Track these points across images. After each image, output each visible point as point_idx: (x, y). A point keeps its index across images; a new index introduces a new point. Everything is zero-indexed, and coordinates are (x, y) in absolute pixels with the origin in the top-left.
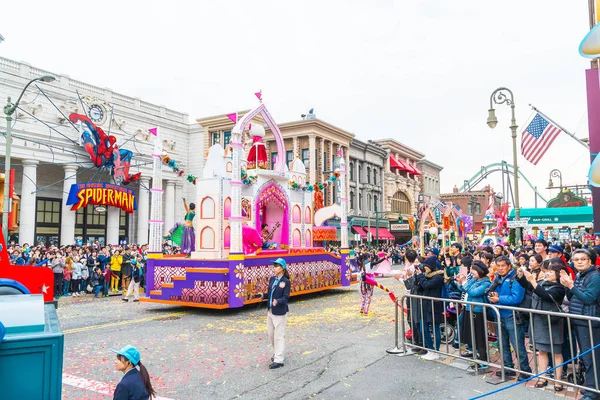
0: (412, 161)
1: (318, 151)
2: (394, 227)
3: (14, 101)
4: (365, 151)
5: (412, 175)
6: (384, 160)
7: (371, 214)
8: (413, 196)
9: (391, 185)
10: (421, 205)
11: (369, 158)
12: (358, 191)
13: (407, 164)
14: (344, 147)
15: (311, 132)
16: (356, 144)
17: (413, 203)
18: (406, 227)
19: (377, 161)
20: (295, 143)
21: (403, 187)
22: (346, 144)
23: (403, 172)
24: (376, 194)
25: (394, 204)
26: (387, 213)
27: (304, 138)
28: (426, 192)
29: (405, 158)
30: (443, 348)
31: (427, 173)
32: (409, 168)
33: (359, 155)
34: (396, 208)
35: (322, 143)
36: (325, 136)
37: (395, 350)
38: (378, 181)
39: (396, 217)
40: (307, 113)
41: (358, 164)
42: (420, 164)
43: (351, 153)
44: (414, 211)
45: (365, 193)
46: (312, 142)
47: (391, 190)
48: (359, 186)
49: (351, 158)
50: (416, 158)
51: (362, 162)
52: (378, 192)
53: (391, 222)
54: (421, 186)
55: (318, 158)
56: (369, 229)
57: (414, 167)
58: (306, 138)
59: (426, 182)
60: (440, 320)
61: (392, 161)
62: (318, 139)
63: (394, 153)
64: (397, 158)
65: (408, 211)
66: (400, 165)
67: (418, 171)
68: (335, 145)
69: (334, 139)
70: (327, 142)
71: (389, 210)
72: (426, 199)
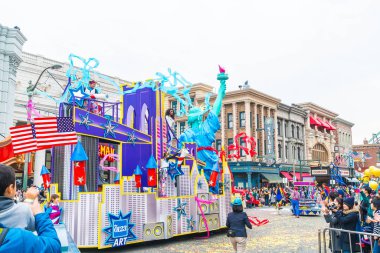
0: (328, 119)
1: (252, 113)
2: (314, 172)
3: (34, 83)
4: (289, 112)
5: (329, 130)
6: (305, 119)
7: (295, 162)
8: (330, 147)
9: (311, 139)
10: (337, 154)
11: (293, 117)
12: (285, 144)
13: (324, 122)
14: (272, 110)
15: (247, 99)
16: (282, 107)
17: (329, 153)
18: (325, 172)
19: (299, 120)
20: (234, 108)
21: (321, 140)
22: (274, 107)
23: (321, 128)
24: (300, 146)
25: (314, 154)
26: (308, 161)
27: (242, 104)
28: (341, 143)
29: (322, 117)
31: (341, 129)
32: (325, 125)
33: (285, 116)
34: (315, 156)
35: (256, 107)
36: (258, 101)
38: (301, 135)
39: (316, 164)
40: (243, 84)
41: (284, 122)
42: (335, 122)
43: (278, 114)
44: (331, 159)
45: (290, 146)
46: (247, 106)
47: (312, 143)
48: (285, 139)
49: (278, 118)
50: (331, 117)
51: (287, 121)
52: (301, 144)
53: (312, 168)
54: (336, 139)
55: (252, 119)
56: (294, 174)
57: (330, 124)
58: (242, 103)
59: (340, 137)
61: (311, 120)
62: (252, 104)
63: (312, 113)
64: (315, 117)
65: (326, 160)
66: (318, 122)
67: (334, 127)
68: (266, 108)
69: (265, 104)
70: (259, 106)
71: (310, 158)
72: (341, 149)
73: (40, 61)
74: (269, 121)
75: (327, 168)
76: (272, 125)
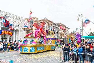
0: (64, 27)
2: (61, 39)
4: (55, 25)
5: (64, 29)
8: (64, 34)
9: (60, 31)
11: (56, 26)
13: (63, 28)
15: (46, 21)
16: (54, 24)
18: (63, 39)
19: (58, 27)
21: (62, 32)
22: (52, 24)
23: (62, 29)
29: (63, 26)
30: (69, 61)
31: (67, 29)
34: (61, 36)
35: (48, 24)
36: (48, 22)
37: (60, 61)
38: (58, 30)
40: (45, 18)
41: (54, 27)
43: (53, 25)
44: (64, 36)
46: (46, 23)
49: (53, 26)
50: (65, 27)
51: (55, 27)
52: (58, 33)
53: (60, 38)
54: (66, 32)
55: (47, 26)
57: (64, 28)
59: (67, 31)
60: (68, 56)
62: (47, 23)
63: (61, 25)
64: (61, 26)
68: (50, 24)
69: (50, 23)
70: (49, 23)
72: (67, 34)
74: (51, 27)
75: (63, 38)
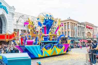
0: (91, 26)
1: (71, 25)
2: (88, 39)
4: (81, 24)
5: (91, 29)
6: (85, 26)
7: (82, 37)
8: (92, 33)
9: (87, 31)
10: (93, 35)
11: (82, 26)
12: (80, 32)
13: (90, 27)
14: (76, 24)
15: (70, 22)
16: (79, 23)
17: (91, 34)
18: (90, 39)
20: (67, 24)
21: (89, 31)
22: (77, 23)
23: (89, 28)
24: (83, 33)
25: (87, 35)
26: (86, 37)
27: (68, 23)
28: (94, 32)
29: (89, 25)
30: (96, 63)
31: (94, 28)
33: (80, 25)
34: (88, 35)
35: (72, 23)
36: (72, 22)
37: (86, 64)
38: (84, 30)
39: (88, 37)
40: (69, 18)
41: (79, 27)
42: (93, 26)
43: (78, 25)
47: (87, 32)
48: (80, 31)
49: (78, 26)
50: (92, 25)
51: (80, 27)
52: (84, 32)
53: (87, 38)
54: (93, 31)
55: (71, 26)
56: (82, 40)
57: (92, 27)
58: (69, 23)
62: (71, 23)
64: (88, 25)
65: (91, 36)
66: (88, 27)
67: (92, 28)
68: (75, 24)
69: (74, 22)
70: (73, 23)
71: (86, 36)
72: (95, 33)
73: (19, 14)
74: (75, 27)
75: (91, 38)
76: (76, 28)
